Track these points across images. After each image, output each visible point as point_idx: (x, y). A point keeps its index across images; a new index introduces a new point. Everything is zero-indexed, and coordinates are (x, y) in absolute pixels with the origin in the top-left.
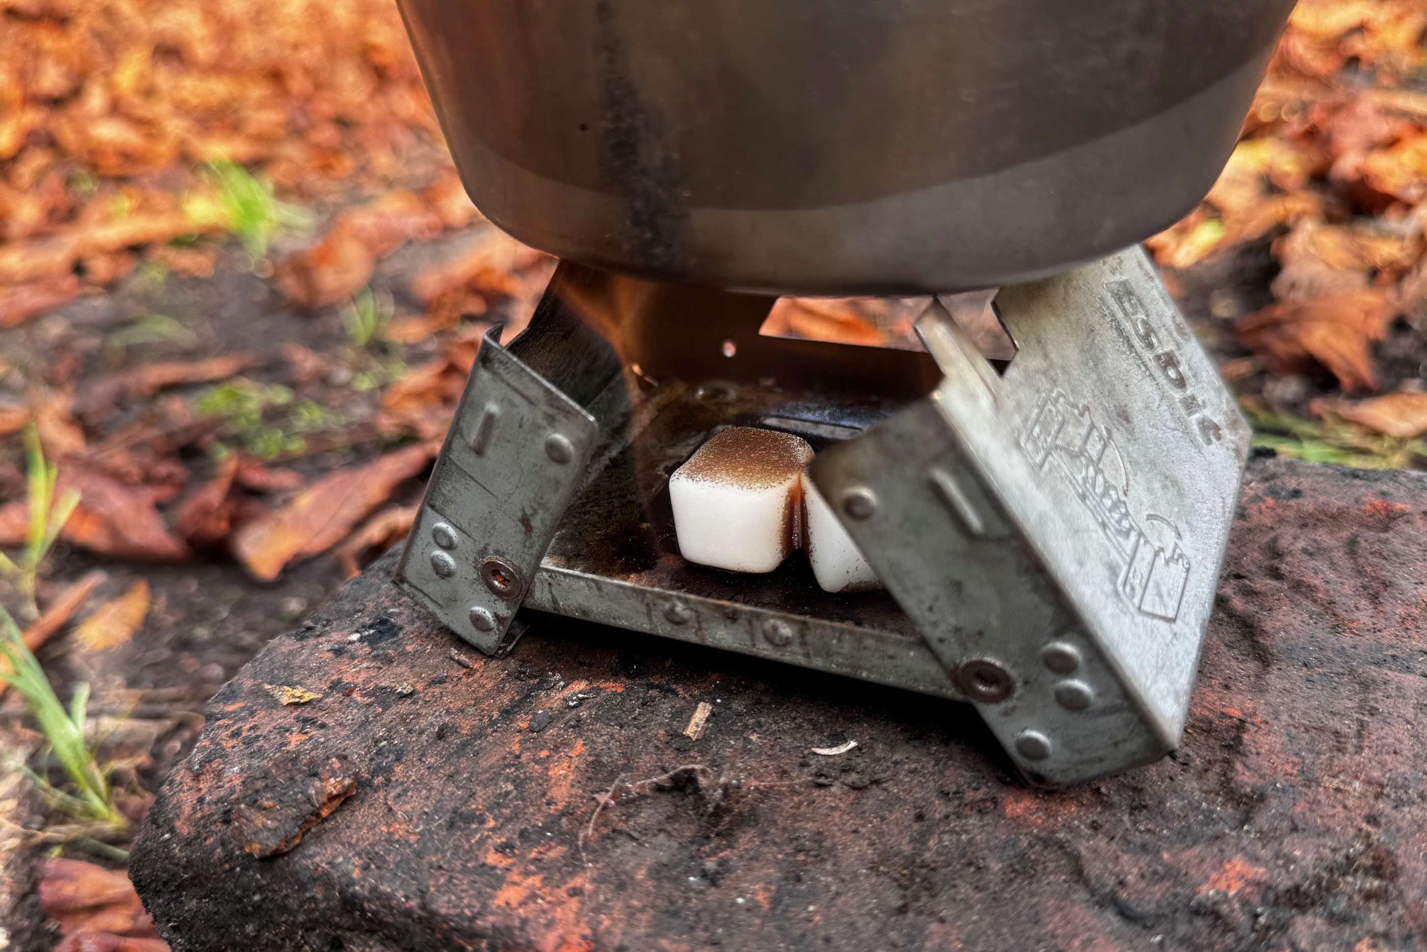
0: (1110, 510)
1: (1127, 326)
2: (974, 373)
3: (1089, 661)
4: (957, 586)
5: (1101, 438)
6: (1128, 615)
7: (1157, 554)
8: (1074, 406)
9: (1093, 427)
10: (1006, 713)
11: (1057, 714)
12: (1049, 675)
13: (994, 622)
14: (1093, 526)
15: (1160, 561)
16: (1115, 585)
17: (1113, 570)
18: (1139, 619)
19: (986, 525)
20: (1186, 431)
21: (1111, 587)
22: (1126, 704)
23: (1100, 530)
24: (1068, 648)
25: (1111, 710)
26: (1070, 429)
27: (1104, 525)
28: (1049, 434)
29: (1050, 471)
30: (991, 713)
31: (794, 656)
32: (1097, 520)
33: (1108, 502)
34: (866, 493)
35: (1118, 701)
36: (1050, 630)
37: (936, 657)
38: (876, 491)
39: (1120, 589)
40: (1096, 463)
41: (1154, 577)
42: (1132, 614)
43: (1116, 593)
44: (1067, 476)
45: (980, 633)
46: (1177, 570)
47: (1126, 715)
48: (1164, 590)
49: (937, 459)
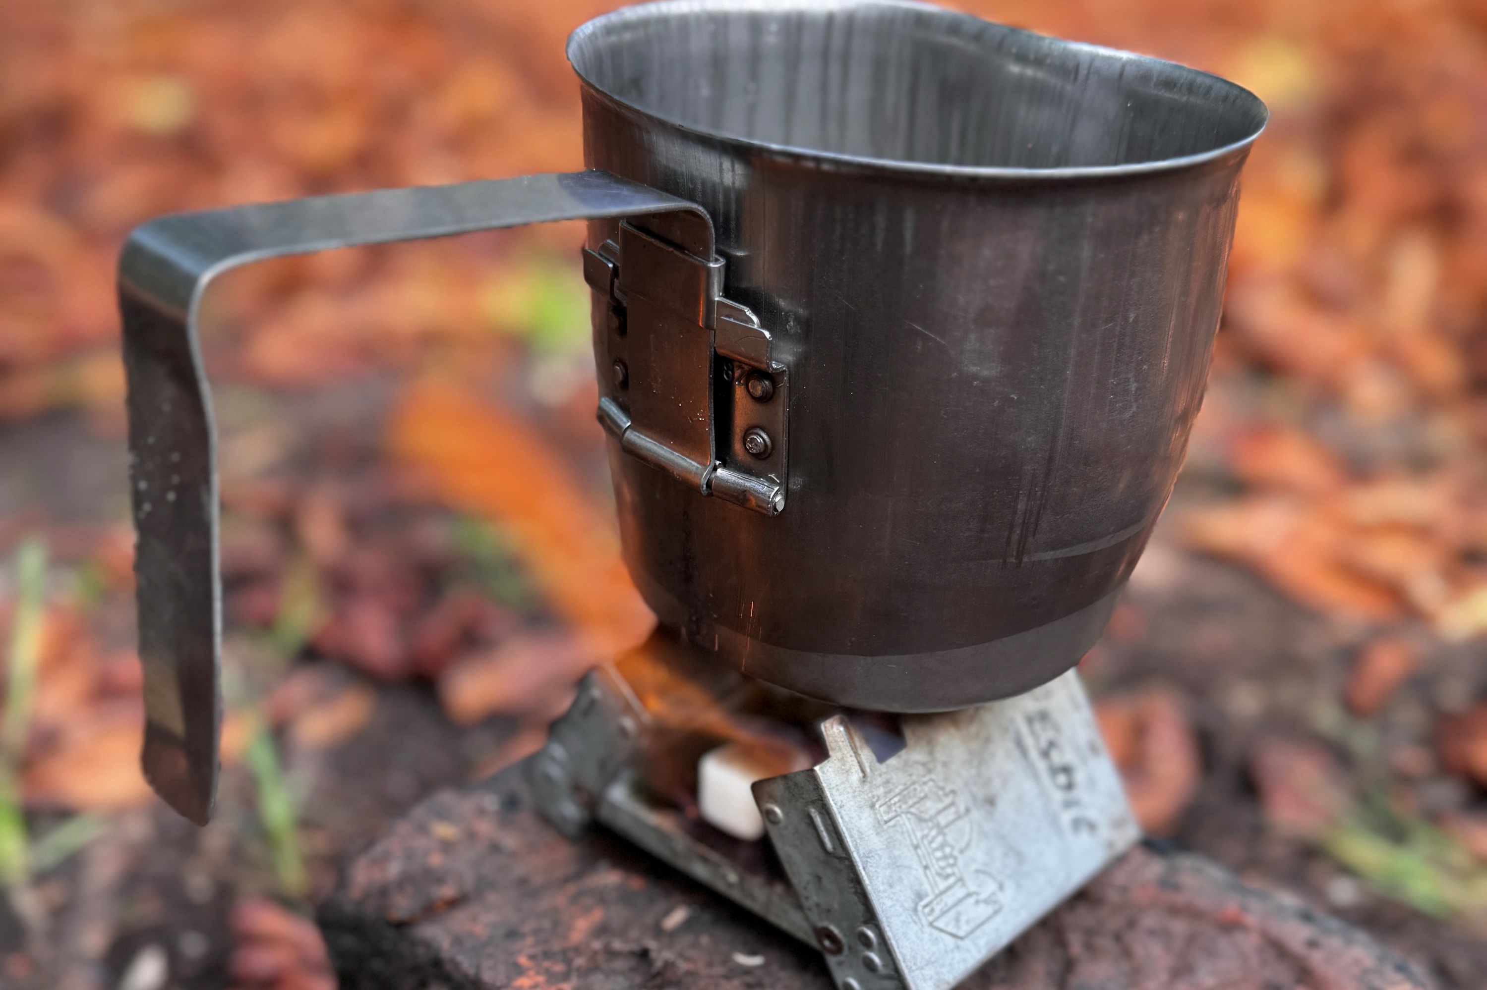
0: (938, 859)
1: (1029, 741)
2: (854, 758)
3: (879, 944)
4: (819, 879)
5: (957, 812)
6: (920, 926)
7: (969, 895)
8: (942, 789)
9: (953, 804)
10: (840, 964)
11: (864, 971)
12: (860, 947)
13: (836, 906)
14: (915, 864)
15: (972, 900)
16: (916, 904)
17: (920, 896)
18: (927, 929)
19: (834, 848)
20: (1054, 822)
21: (912, 905)
22: (896, 975)
23: (921, 871)
24: (870, 934)
25: (889, 977)
26: (928, 803)
27: (926, 867)
28: (906, 803)
29: (894, 826)
30: (832, 961)
31: (736, 895)
32: (921, 862)
33: (939, 854)
34: (778, 810)
35: (892, 973)
36: (862, 919)
37: (807, 918)
38: (783, 811)
39: (920, 908)
40: (941, 830)
41: (959, 908)
42: (922, 926)
43: (915, 910)
44: (908, 832)
45: (829, 911)
46: (984, 911)
47: (896, 982)
48: (964, 918)
49: (813, 802)
